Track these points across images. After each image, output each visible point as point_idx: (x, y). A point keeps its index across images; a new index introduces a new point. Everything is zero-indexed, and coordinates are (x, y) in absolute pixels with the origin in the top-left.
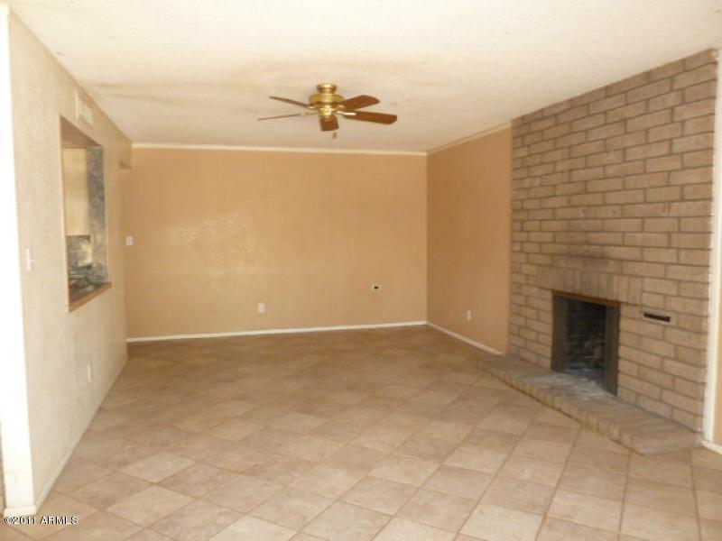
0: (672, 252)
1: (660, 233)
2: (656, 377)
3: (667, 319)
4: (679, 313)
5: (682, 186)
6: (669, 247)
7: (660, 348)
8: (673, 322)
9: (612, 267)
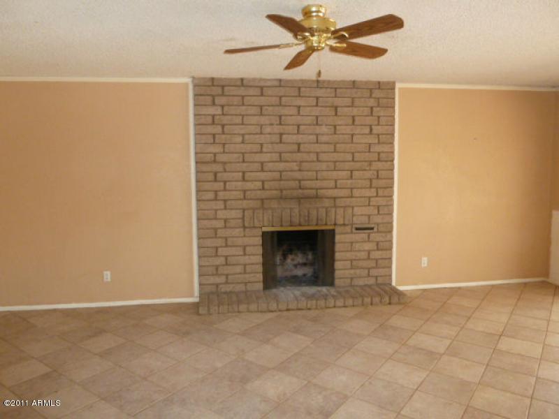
0: (373, 190)
1: (365, 179)
2: (365, 264)
3: (372, 229)
4: (378, 224)
5: (379, 153)
6: (371, 187)
7: (367, 246)
8: (375, 230)
9: (327, 203)
